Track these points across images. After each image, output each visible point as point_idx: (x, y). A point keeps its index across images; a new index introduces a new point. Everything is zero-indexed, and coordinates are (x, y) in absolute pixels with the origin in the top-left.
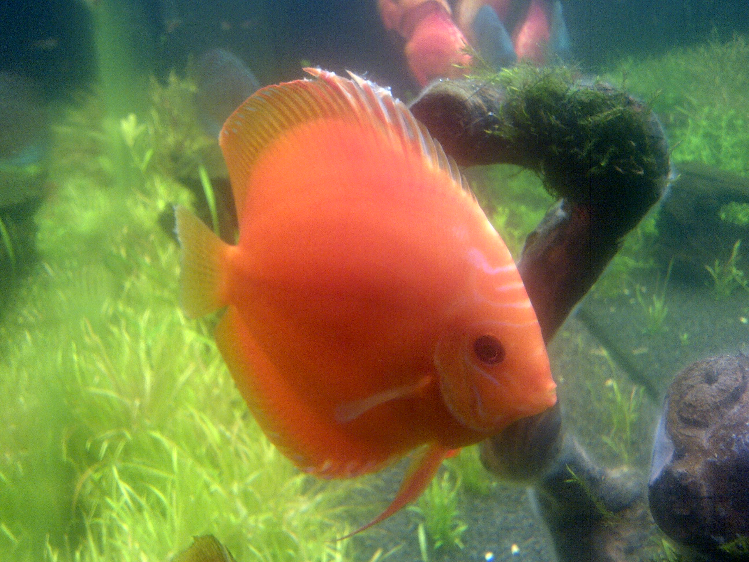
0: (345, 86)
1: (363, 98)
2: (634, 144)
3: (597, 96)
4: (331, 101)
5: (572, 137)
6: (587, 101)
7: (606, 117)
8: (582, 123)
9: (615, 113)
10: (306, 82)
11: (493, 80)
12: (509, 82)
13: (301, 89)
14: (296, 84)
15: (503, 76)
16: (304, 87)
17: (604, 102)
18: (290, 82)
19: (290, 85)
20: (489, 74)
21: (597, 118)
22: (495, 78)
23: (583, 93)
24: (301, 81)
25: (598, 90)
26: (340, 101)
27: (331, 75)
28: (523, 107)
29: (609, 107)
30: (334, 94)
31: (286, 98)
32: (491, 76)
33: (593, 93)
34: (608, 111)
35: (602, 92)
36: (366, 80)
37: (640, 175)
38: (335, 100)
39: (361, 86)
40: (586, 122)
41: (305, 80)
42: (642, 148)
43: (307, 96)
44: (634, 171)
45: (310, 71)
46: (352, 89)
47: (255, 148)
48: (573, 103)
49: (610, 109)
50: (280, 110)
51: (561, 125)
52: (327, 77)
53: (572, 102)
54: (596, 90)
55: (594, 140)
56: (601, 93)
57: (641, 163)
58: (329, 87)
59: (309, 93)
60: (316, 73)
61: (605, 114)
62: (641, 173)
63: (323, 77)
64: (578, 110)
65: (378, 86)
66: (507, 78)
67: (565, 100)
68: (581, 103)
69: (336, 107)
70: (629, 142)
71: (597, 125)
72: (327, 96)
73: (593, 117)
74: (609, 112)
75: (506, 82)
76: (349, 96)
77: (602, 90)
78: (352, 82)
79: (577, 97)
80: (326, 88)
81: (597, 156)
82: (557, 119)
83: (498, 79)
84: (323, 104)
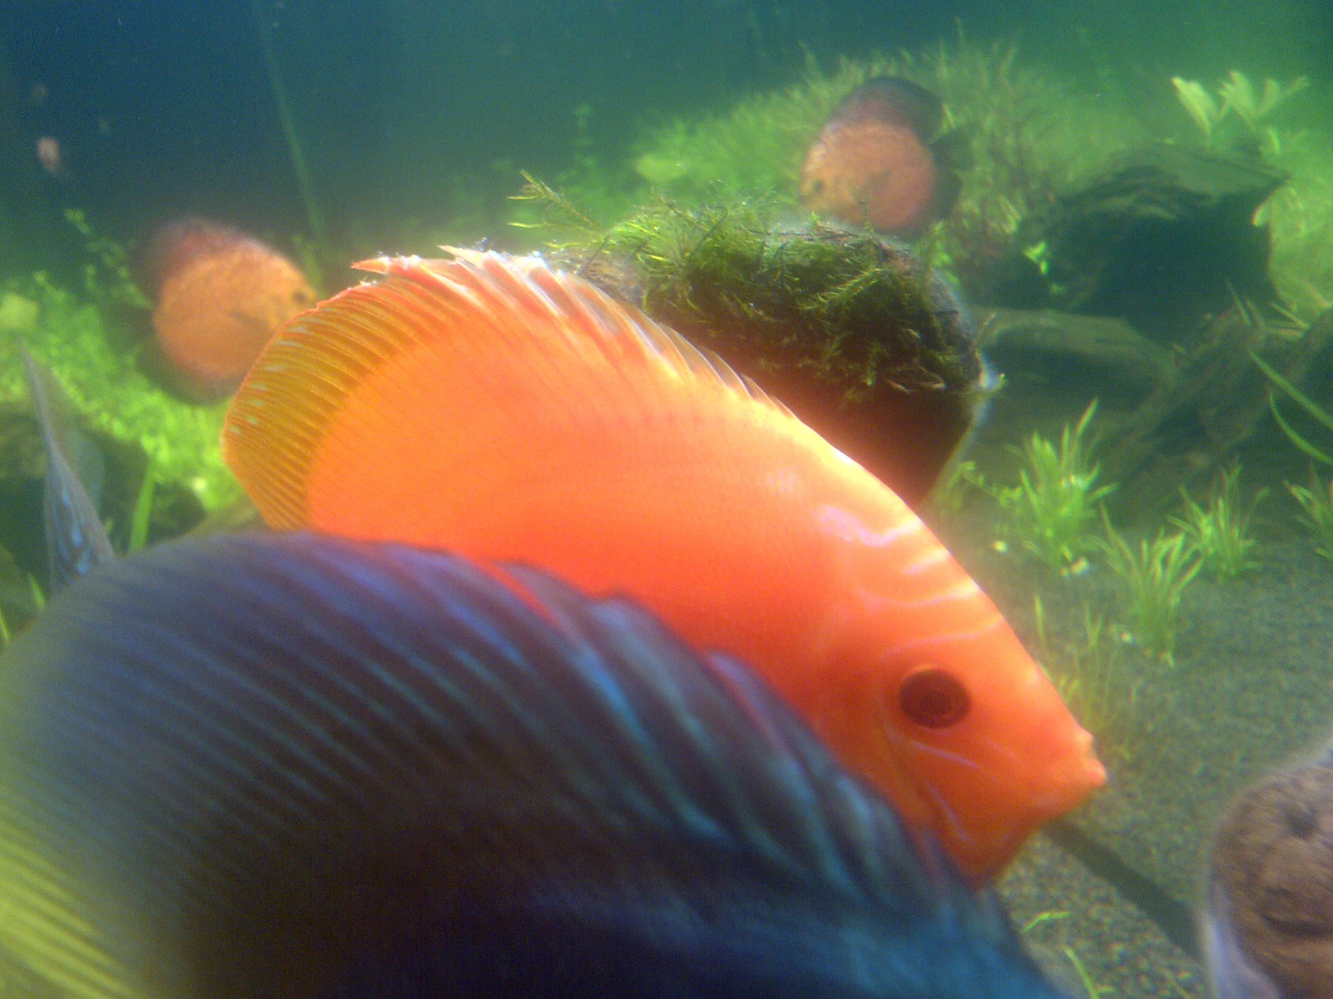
0: (447, 274)
1: (491, 286)
2: (915, 334)
3: (822, 252)
4: (428, 309)
5: (795, 337)
6: (806, 264)
7: (853, 289)
8: (808, 308)
9: (868, 280)
10: (365, 288)
11: (604, 246)
12: (641, 245)
13: (362, 303)
14: (347, 297)
15: (621, 234)
16: (366, 297)
17: (839, 260)
18: (337, 297)
19: (336, 301)
20: (591, 233)
21: (835, 295)
22: (607, 239)
23: (793, 248)
24: (357, 288)
25: (822, 239)
26: (445, 303)
27: (413, 261)
28: (686, 293)
29: (855, 271)
30: (430, 294)
31: (341, 327)
32: (598, 238)
33: (812, 247)
34: (854, 279)
35: (829, 242)
36: (485, 251)
37: (939, 392)
38: (437, 306)
39: (480, 265)
40: (815, 306)
41: (364, 284)
42: (931, 339)
43: (380, 312)
44: (926, 385)
45: (368, 266)
46: (462, 275)
47: (302, 441)
48: (780, 273)
49: (857, 273)
50: (336, 354)
51: (767, 318)
52: (405, 267)
53: (776, 270)
54: (817, 241)
55: (838, 338)
56: (829, 245)
57: (933, 366)
58: (414, 284)
59: (380, 306)
60: (382, 267)
61: (850, 284)
62: (940, 386)
63: (398, 272)
64: (794, 284)
65: (512, 256)
66: (633, 237)
67: (763, 267)
68: (795, 269)
69: (442, 318)
70: (904, 330)
71: (836, 308)
72: (417, 301)
73: (825, 294)
74: (856, 281)
75: (633, 246)
76: (461, 290)
77: (827, 238)
78: (458, 262)
79: (785, 258)
80: (412, 290)
81: (851, 367)
82: (757, 306)
83: (612, 241)
84: (416, 318)
